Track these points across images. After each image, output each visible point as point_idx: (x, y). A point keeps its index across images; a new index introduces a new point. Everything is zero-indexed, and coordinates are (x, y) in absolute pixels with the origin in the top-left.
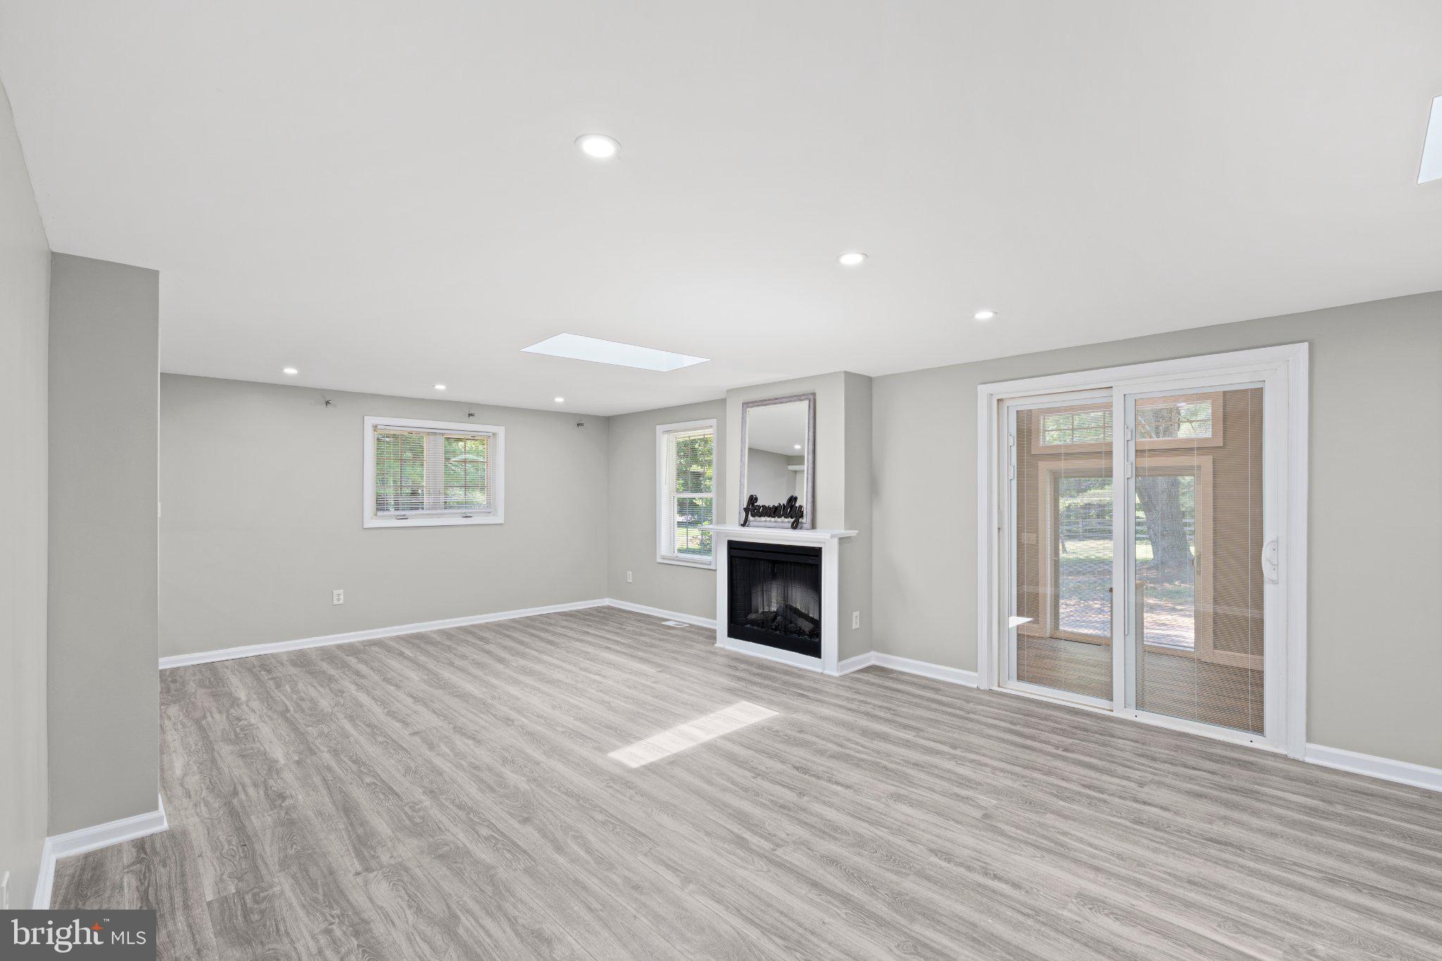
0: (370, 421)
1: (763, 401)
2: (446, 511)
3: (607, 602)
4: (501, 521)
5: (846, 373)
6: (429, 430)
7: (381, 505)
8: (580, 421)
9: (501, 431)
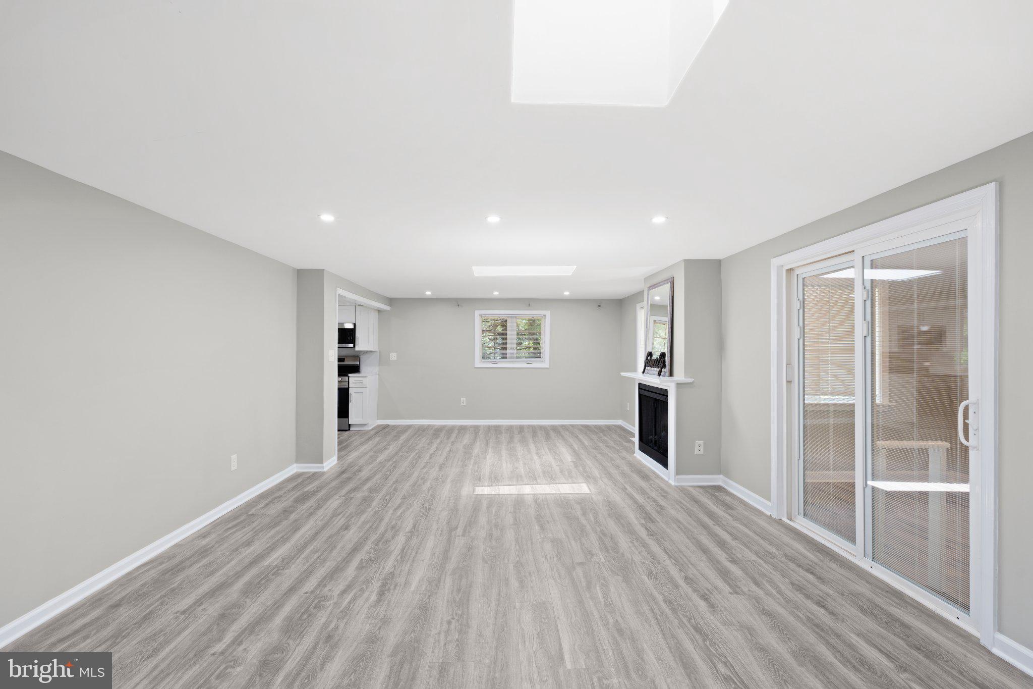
0: (477, 313)
1: (655, 285)
2: (518, 360)
3: (620, 422)
4: (547, 366)
5: (685, 261)
6: (511, 316)
7: (485, 357)
8: (600, 303)
9: (547, 313)
